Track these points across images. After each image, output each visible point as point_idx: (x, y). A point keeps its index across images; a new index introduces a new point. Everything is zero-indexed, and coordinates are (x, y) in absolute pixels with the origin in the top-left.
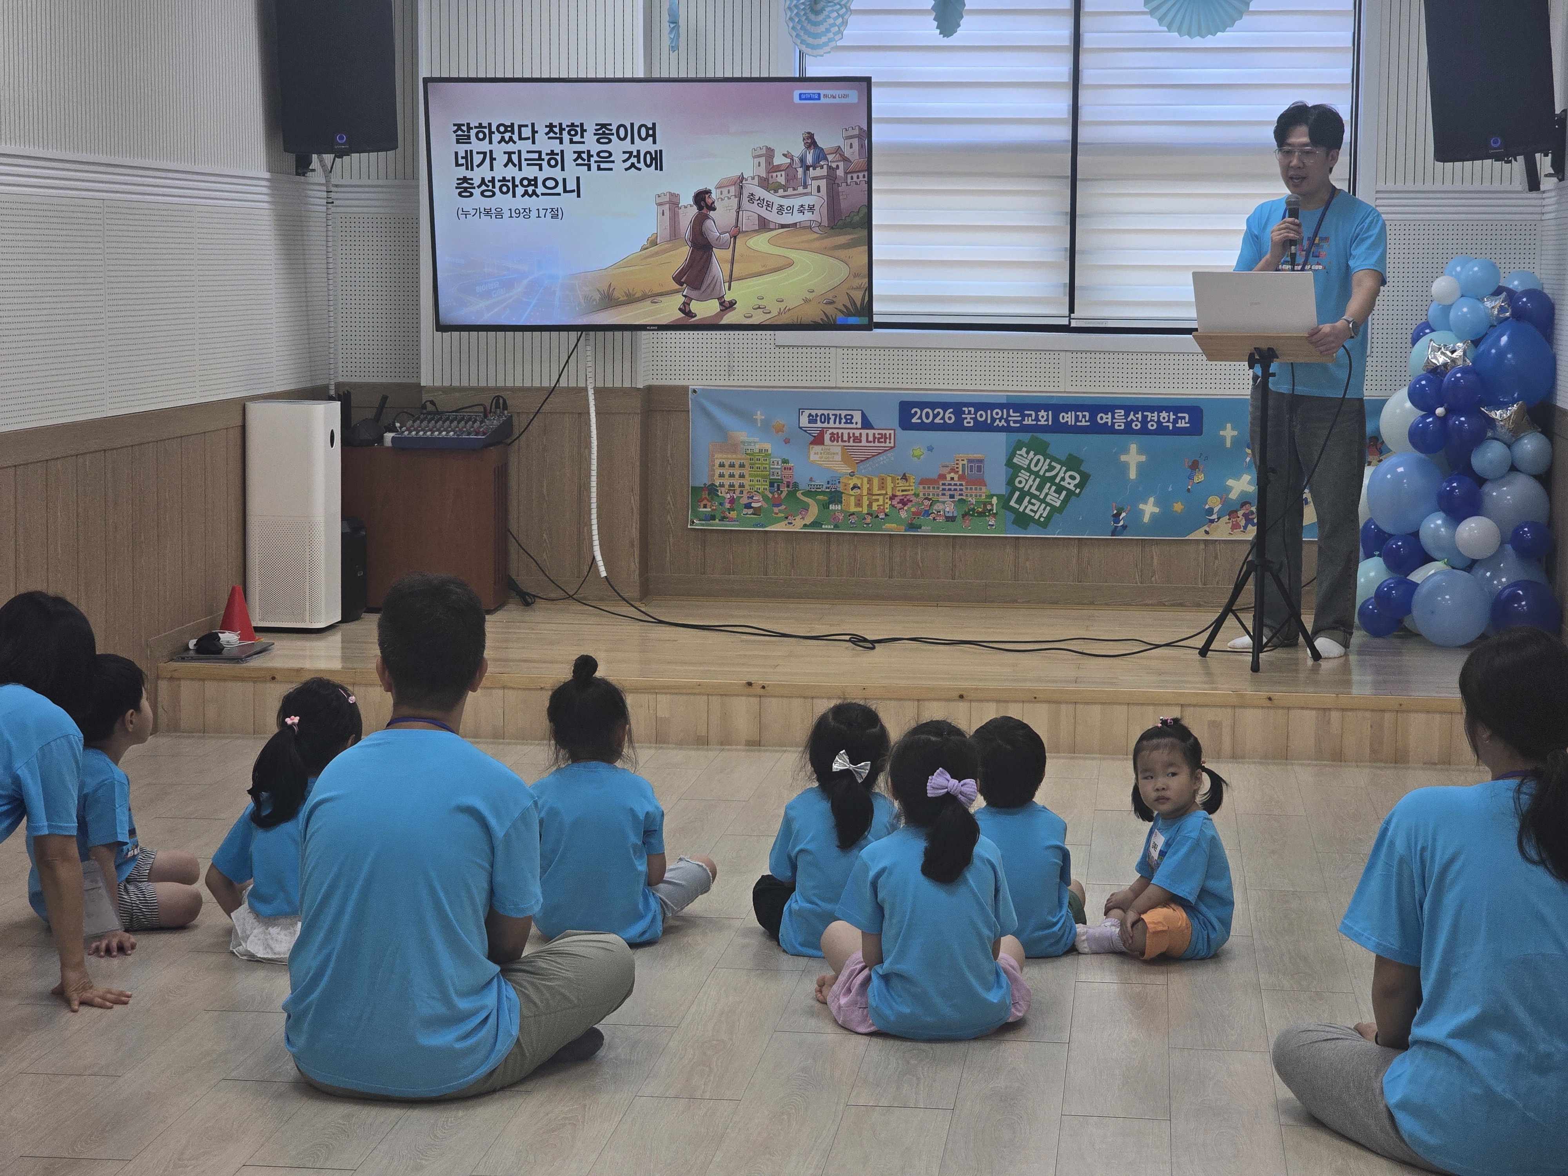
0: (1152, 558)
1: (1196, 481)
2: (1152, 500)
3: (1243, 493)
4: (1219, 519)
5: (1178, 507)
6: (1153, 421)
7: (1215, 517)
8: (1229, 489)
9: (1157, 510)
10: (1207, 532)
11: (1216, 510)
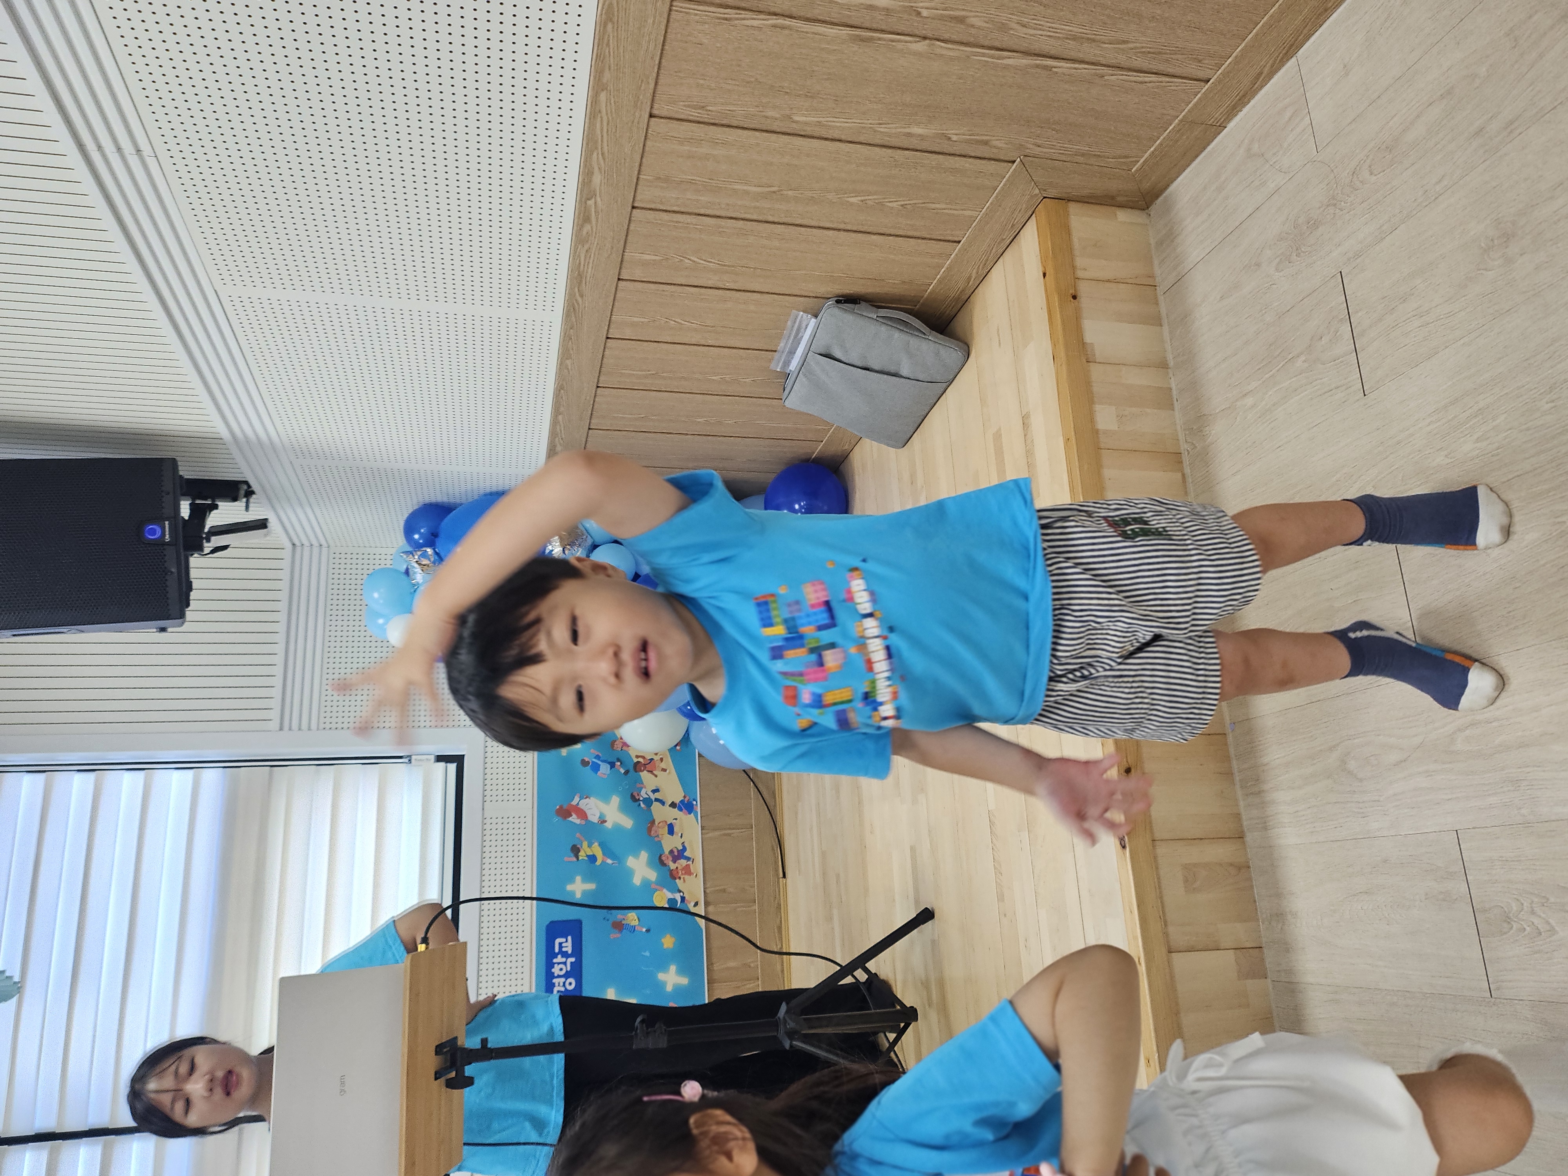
0: (728, 969)
1: (636, 923)
2: (661, 976)
3: (650, 864)
4: (680, 891)
5: (668, 942)
6: (564, 983)
7: (678, 897)
8: (646, 883)
9: (673, 968)
10: (696, 904)
11: (670, 895)
